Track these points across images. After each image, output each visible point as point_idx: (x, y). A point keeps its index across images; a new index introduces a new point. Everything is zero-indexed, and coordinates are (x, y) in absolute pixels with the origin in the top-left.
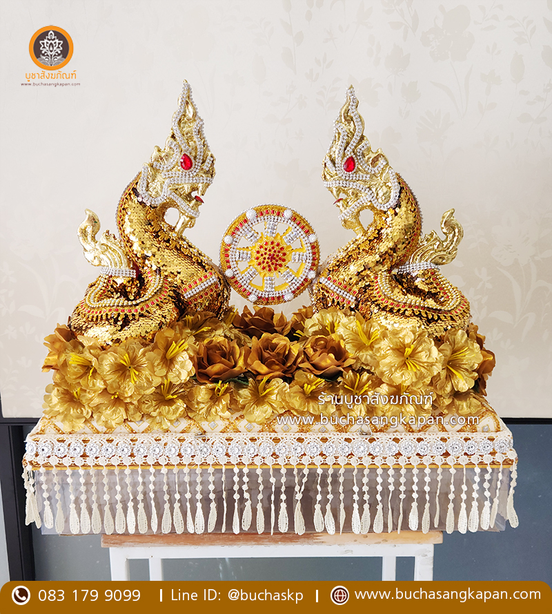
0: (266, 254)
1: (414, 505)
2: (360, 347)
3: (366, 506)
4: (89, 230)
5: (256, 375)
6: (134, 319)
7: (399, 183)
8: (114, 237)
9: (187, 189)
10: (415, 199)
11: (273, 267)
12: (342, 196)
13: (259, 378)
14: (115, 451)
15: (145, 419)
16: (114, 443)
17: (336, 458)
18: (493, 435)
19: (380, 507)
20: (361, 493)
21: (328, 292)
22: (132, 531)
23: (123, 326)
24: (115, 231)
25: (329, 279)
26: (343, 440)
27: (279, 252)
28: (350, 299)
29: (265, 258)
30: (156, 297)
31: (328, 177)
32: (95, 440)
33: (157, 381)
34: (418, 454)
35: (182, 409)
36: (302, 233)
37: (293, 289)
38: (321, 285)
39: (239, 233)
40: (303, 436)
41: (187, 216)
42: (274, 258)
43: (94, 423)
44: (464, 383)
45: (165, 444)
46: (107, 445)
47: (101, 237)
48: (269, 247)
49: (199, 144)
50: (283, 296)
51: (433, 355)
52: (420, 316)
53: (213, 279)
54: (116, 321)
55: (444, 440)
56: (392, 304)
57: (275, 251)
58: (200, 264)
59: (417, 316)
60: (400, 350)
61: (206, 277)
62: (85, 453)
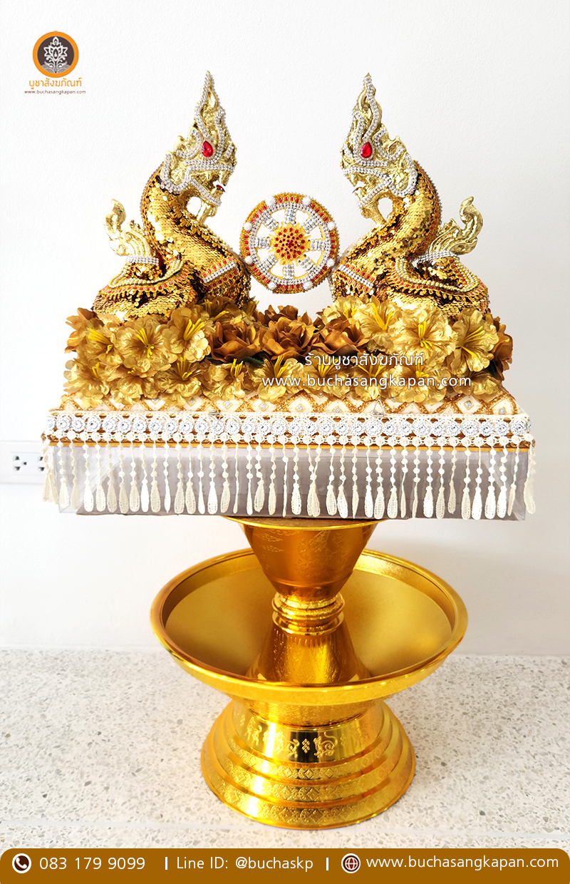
0: (284, 240)
1: (429, 489)
2: (376, 330)
3: (380, 490)
4: (115, 218)
5: (271, 356)
6: (152, 297)
7: (417, 170)
8: (139, 227)
9: (208, 176)
10: (434, 187)
11: (291, 254)
12: (361, 184)
13: (274, 358)
14: (130, 426)
15: (161, 397)
16: (130, 419)
17: (349, 437)
18: (510, 417)
19: (394, 490)
20: (374, 475)
21: (346, 279)
22: (145, 509)
23: (141, 303)
24: (139, 221)
25: (348, 266)
26: (356, 420)
27: (297, 239)
28: (367, 286)
29: (283, 245)
30: (174, 277)
31: (346, 164)
32: (111, 416)
33: (173, 359)
34: (432, 435)
35: (197, 387)
36: (321, 220)
37: (312, 278)
38: (339, 273)
39: (257, 219)
40: (316, 415)
41: (208, 204)
42: (293, 245)
43: (112, 401)
44: (478, 363)
45: (180, 421)
46: (122, 420)
47: (126, 226)
48: (288, 233)
49: (220, 133)
50: (302, 284)
51: (446, 333)
52: (434, 295)
53: (232, 264)
54: (134, 298)
55: (458, 421)
56: (407, 286)
57: (293, 238)
58: (220, 250)
59: (432, 295)
60: (413, 330)
61: (225, 262)
62: (101, 428)
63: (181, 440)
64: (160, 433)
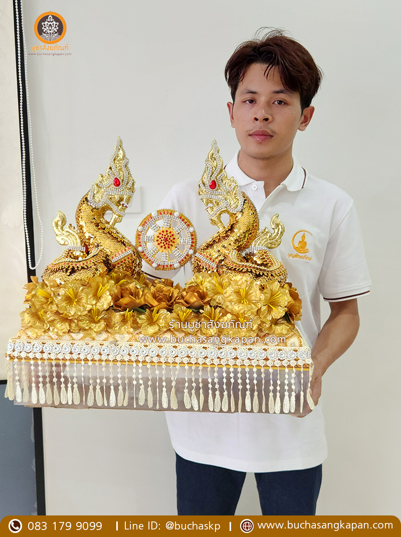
0: (162, 237)
1: (248, 393)
2: (217, 293)
3: (217, 393)
5: (150, 307)
8: (74, 228)
11: (167, 246)
13: (152, 309)
14: (61, 349)
15: (81, 332)
16: (61, 345)
17: (197, 359)
18: (297, 348)
19: (225, 393)
20: (213, 384)
22: (70, 403)
24: (74, 224)
26: (202, 348)
27: (171, 237)
29: (162, 240)
32: (49, 343)
33: (89, 307)
34: (249, 359)
35: (103, 326)
36: (185, 226)
37: (179, 261)
39: (146, 225)
40: (177, 345)
41: (117, 215)
42: (167, 240)
43: (51, 334)
44: (279, 312)
45: (92, 347)
46: (56, 345)
47: (66, 228)
48: (164, 234)
50: (173, 265)
51: (256, 294)
53: (130, 252)
54: (67, 270)
55: (265, 350)
56: (236, 266)
57: (168, 236)
58: (123, 243)
59: (249, 272)
61: (125, 250)
62: (42, 350)
63: (92, 358)
64: (79, 354)
